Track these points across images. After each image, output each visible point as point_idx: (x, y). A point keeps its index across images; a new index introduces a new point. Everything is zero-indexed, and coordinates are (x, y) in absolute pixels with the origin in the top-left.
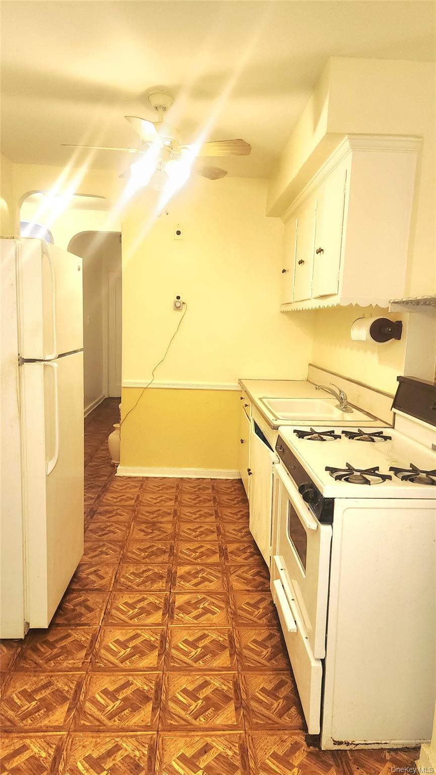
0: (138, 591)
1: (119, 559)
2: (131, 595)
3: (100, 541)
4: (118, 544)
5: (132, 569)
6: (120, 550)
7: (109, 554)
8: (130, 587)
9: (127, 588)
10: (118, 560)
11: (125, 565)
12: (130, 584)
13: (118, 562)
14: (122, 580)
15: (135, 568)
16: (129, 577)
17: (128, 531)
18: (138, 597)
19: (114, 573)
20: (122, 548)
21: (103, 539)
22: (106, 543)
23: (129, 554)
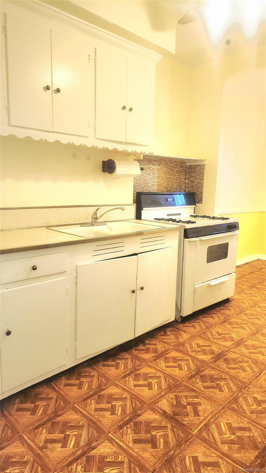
0: (251, 358)
1: (247, 388)
2: (257, 358)
3: (252, 421)
4: (238, 407)
5: (242, 375)
6: (239, 397)
7: (254, 398)
8: (254, 363)
9: (256, 363)
10: (249, 388)
11: (246, 380)
12: (252, 365)
13: (251, 385)
14: (256, 370)
15: (239, 375)
16: (249, 370)
17: (212, 420)
18: (253, 355)
19: (259, 377)
20: (236, 400)
21: (248, 423)
22: (249, 414)
23: (234, 389)
